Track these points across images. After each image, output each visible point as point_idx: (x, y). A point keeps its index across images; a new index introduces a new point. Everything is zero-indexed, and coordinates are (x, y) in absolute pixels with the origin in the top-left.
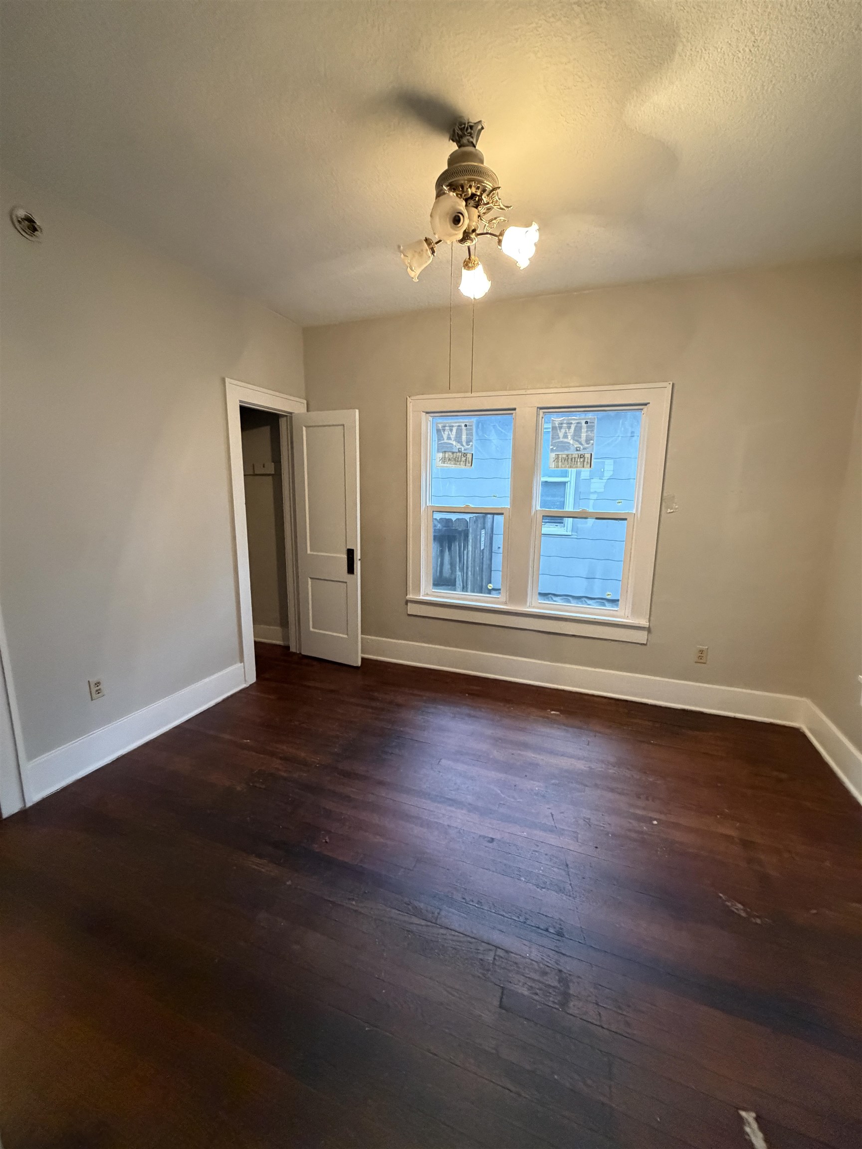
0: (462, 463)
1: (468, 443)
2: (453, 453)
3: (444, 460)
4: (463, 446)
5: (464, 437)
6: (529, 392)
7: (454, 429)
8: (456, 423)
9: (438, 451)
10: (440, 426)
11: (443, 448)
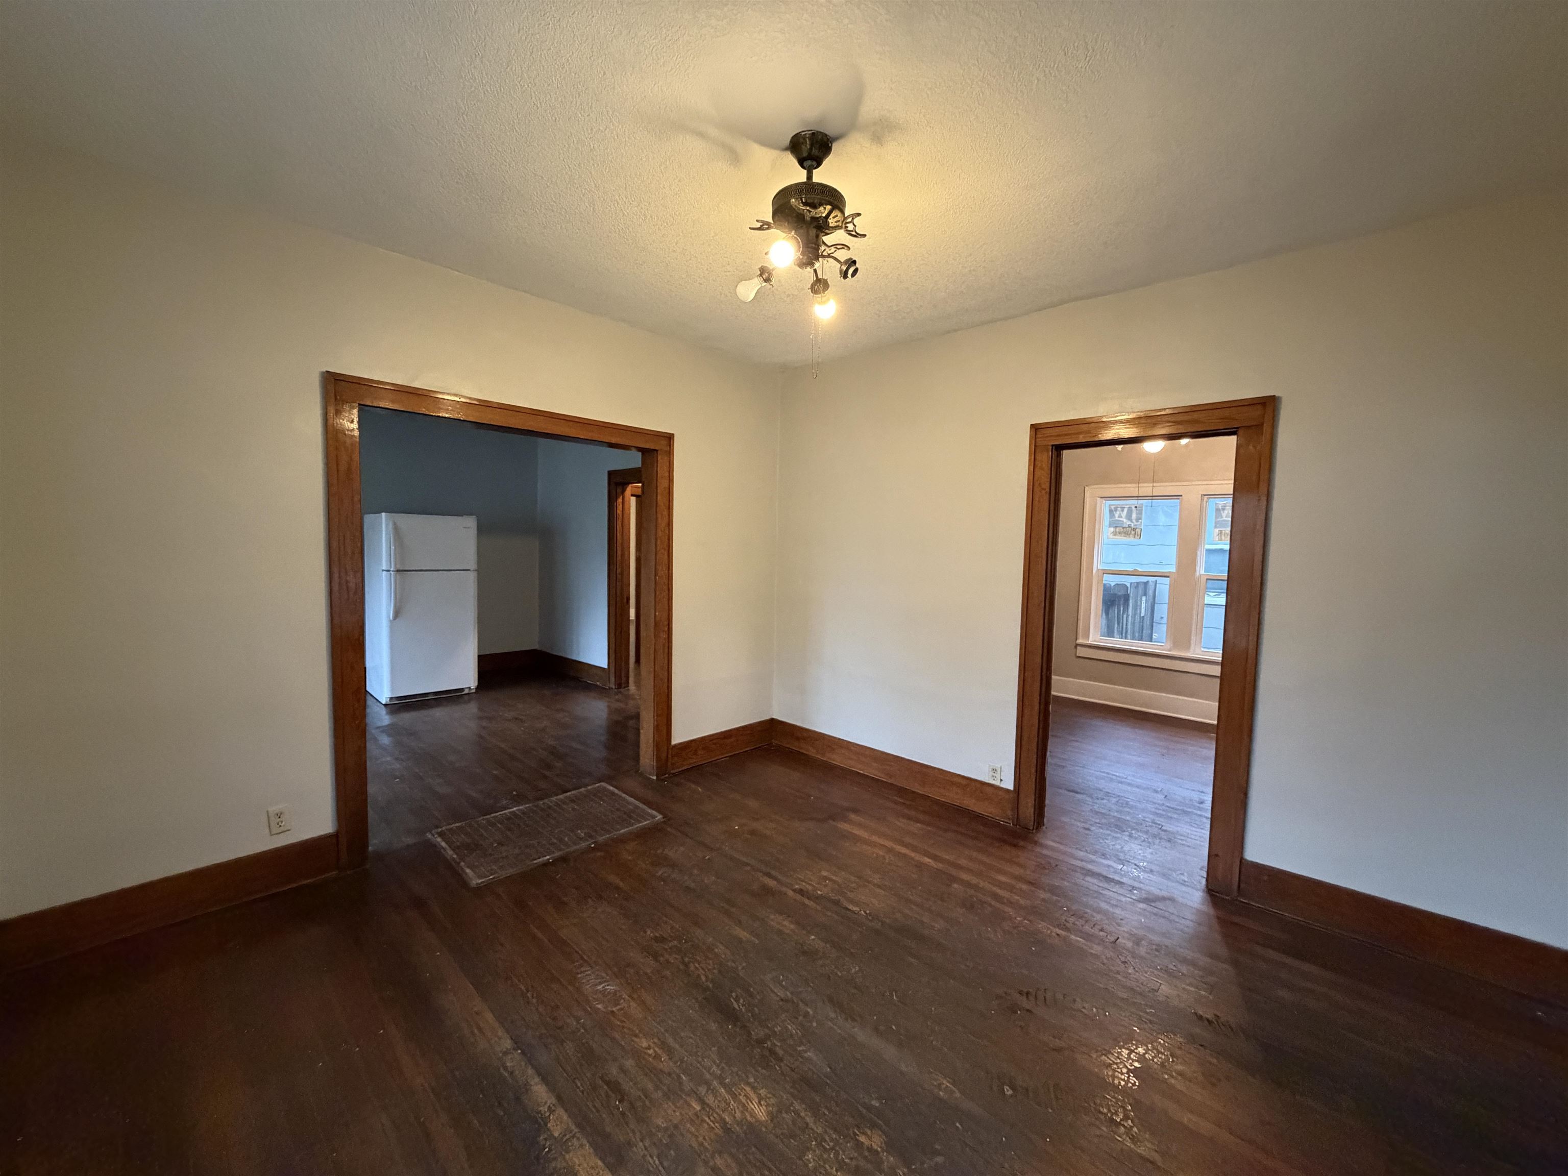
0: (1131, 536)
1: (1138, 519)
2: (1123, 528)
3: (1115, 533)
4: (1133, 522)
5: (1134, 516)
6: (1194, 483)
7: (1126, 510)
8: (1127, 505)
9: (1110, 526)
10: (1113, 507)
11: (1114, 524)
